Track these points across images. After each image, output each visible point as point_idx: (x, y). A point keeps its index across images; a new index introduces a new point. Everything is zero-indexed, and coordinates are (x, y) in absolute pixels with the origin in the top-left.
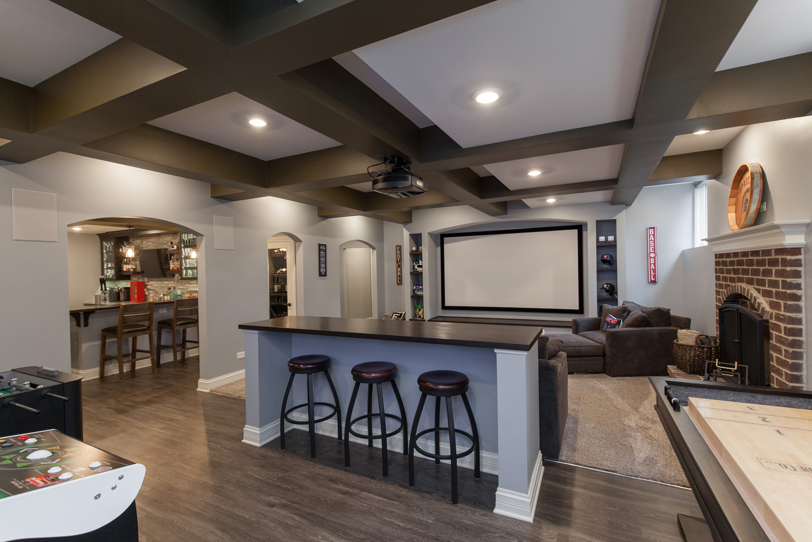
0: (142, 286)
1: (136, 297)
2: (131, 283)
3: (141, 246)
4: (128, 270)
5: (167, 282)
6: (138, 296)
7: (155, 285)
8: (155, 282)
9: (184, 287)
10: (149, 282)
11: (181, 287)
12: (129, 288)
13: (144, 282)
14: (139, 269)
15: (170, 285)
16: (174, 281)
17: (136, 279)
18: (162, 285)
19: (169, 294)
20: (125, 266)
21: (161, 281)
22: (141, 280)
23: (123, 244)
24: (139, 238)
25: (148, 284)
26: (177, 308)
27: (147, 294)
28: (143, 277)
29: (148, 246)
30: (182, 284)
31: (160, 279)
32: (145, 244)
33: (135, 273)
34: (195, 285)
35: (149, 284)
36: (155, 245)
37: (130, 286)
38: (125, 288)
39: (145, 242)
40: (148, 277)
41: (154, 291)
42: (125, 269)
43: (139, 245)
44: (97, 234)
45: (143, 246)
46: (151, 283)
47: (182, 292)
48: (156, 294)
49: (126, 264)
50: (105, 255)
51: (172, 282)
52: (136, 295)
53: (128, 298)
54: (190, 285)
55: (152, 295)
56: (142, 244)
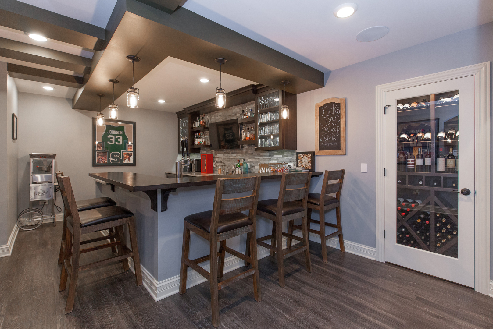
0: (211, 159)
1: (206, 169)
2: (202, 156)
3: (210, 121)
4: (200, 143)
5: (235, 155)
6: (207, 168)
7: (223, 158)
8: (223, 155)
9: (254, 160)
10: (216, 154)
11: (251, 160)
12: (200, 160)
13: (212, 155)
14: (209, 143)
15: (238, 158)
16: (242, 153)
17: (205, 152)
18: (229, 158)
19: (239, 167)
20: (196, 139)
21: (228, 153)
22: (209, 153)
23: (196, 120)
24: (209, 114)
25: (215, 156)
26: (285, 188)
27: (214, 166)
28: (211, 149)
29: (216, 119)
30: (251, 156)
31: (228, 151)
32: (213, 119)
33: (206, 146)
34: (267, 157)
35: (217, 156)
36: (223, 118)
37: (200, 159)
38: (196, 160)
39: (213, 117)
40: (215, 150)
41: (223, 163)
42: (196, 143)
43: (208, 121)
44: (176, 113)
45: (212, 120)
46: (218, 155)
47: (251, 165)
48: (224, 167)
49: (197, 138)
50: (181, 131)
51: (240, 154)
52: (206, 167)
53: (199, 170)
54: (262, 158)
55: (220, 168)
56: (211, 119)
